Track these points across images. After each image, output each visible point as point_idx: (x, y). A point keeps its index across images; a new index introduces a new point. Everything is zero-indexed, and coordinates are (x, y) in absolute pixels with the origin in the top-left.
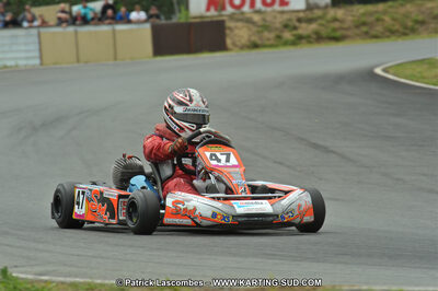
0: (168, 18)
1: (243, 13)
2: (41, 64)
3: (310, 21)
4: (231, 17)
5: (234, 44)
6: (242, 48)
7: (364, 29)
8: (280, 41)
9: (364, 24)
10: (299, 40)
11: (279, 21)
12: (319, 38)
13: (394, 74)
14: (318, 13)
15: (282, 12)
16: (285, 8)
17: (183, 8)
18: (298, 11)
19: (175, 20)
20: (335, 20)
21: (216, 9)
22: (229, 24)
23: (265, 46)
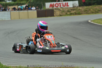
0: (41, 9)
1: (58, 8)
2: (11, 19)
3: (74, 10)
4: (55, 9)
5: (56, 15)
6: (58, 16)
7: (86, 12)
8: (67, 14)
9: (86, 11)
10: (71, 14)
11: (66, 10)
12: (76, 14)
13: (93, 22)
14: (75, 8)
15: (67, 8)
17: (44, 7)
18: (71, 8)
19: (42, 9)
20: (80, 10)
21: (52, 7)
22: (55, 10)
23: (63, 15)
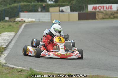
1: (101, 11)
2: (51, 21)
3: (117, 13)
4: (98, 12)
5: (98, 18)
6: (100, 19)
8: (110, 18)
10: (114, 18)
11: (110, 13)
15: (111, 11)
17: (86, 9)
19: (84, 12)
21: (95, 9)
23: (106, 19)
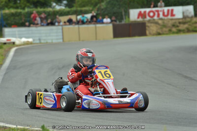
0: (120, 21)
1: (154, 20)
2: (63, 41)
3: (184, 23)
4: (149, 21)
5: (150, 33)
6: (154, 35)
8: (171, 32)
10: (179, 31)
11: (170, 24)
12: (188, 31)
14: (188, 20)
15: (172, 19)
16: (173, 18)
17: (127, 17)
18: (179, 19)
19: (123, 22)
20: (196, 23)
21: (142, 18)
22: (148, 24)
23: (163, 34)
